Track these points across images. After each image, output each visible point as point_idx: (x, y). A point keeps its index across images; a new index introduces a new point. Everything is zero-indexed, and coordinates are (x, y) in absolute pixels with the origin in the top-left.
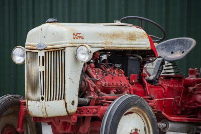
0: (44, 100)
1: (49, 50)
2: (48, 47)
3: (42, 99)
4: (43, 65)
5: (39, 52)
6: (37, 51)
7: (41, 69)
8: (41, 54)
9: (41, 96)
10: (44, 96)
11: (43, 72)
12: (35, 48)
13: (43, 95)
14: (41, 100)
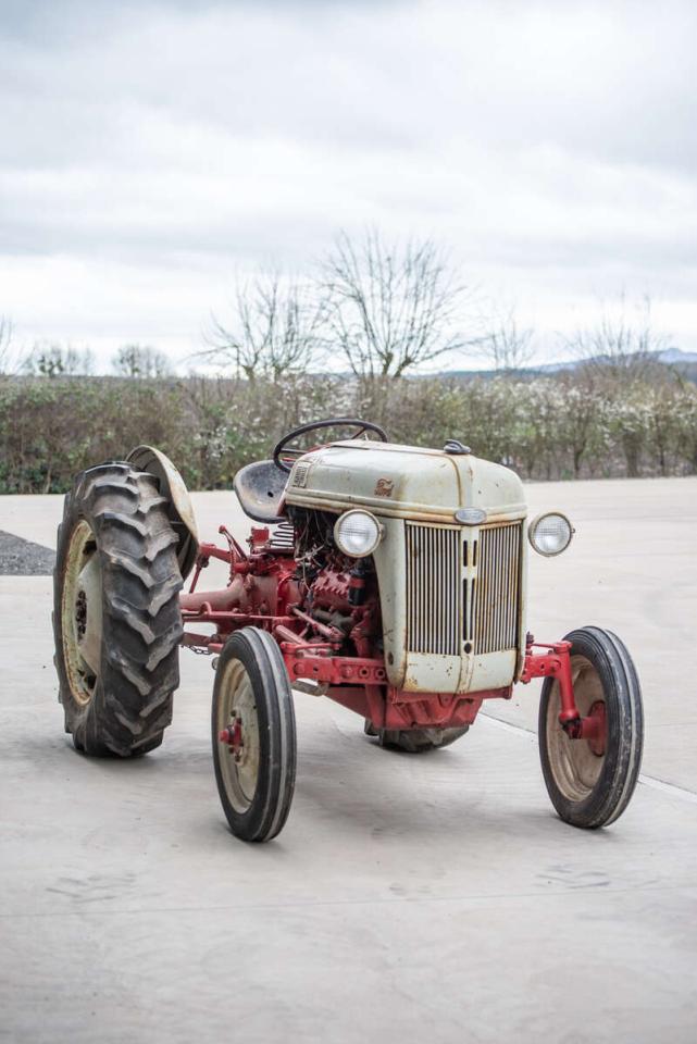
0: (472, 652)
1: (488, 527)
2: (489, 519)
3: (468, 649)
4: (474, 564)
5: (465, 529)
6: (458, 528)
7: (470, 573)
8: (472, 535)
9: (463, 643)
10: (472, 642)
11: (473, 581)
12: (450, 519)
13: (471, 638)
14: (463, 653)
